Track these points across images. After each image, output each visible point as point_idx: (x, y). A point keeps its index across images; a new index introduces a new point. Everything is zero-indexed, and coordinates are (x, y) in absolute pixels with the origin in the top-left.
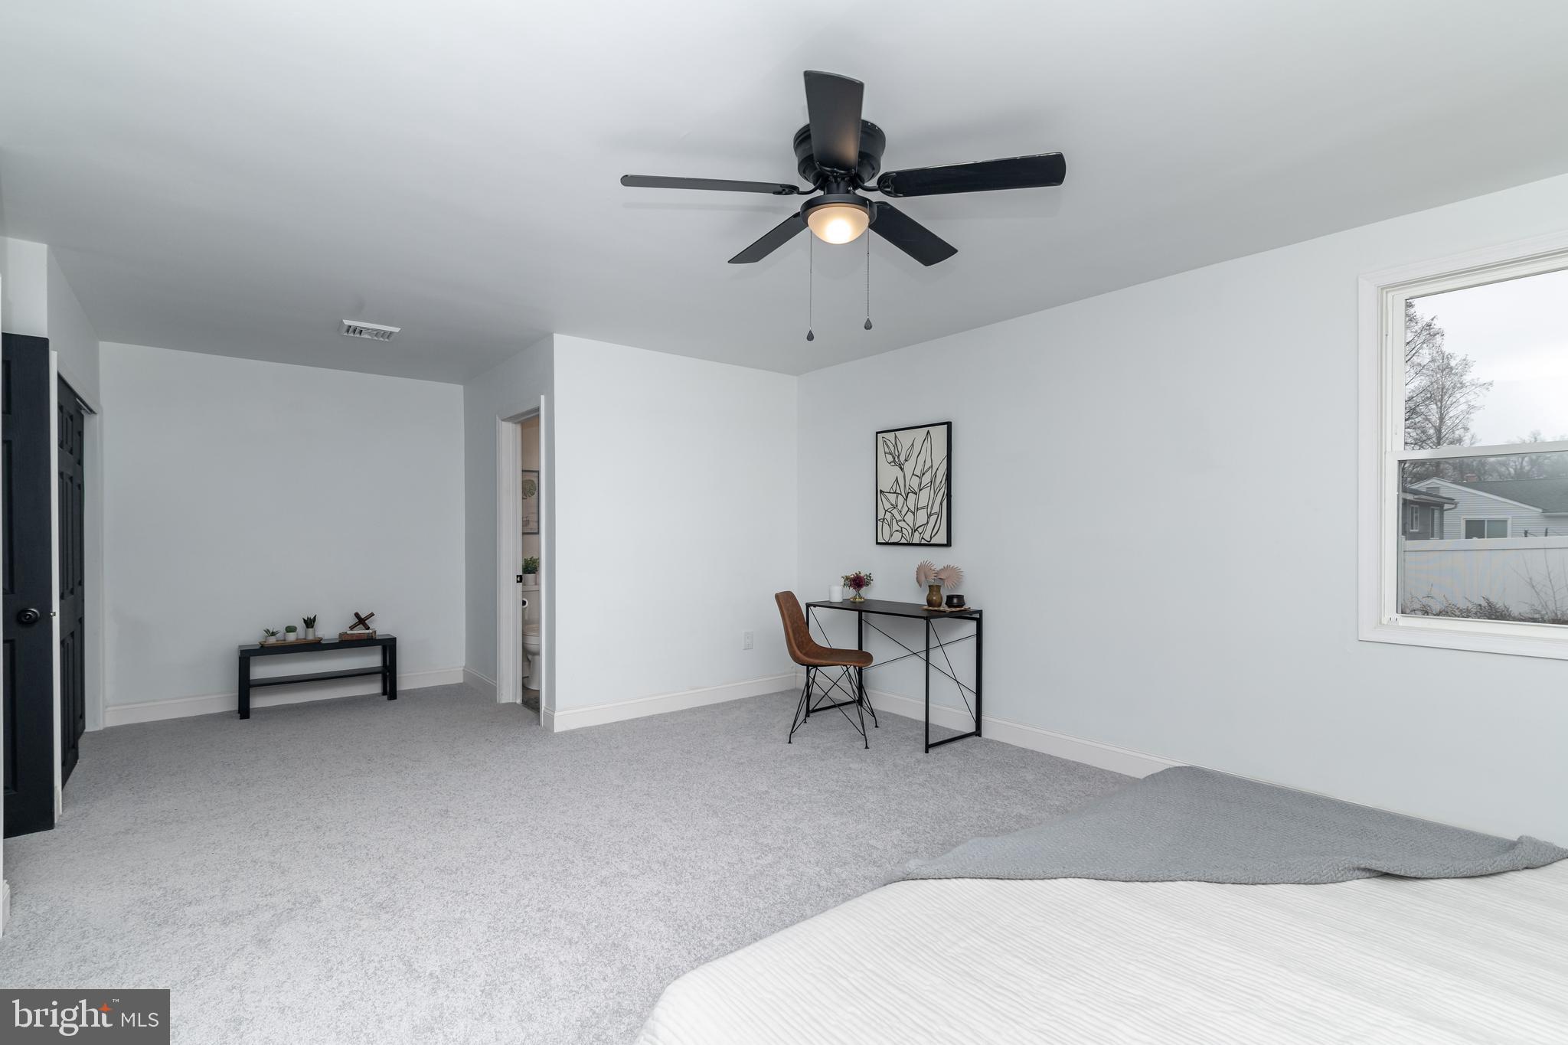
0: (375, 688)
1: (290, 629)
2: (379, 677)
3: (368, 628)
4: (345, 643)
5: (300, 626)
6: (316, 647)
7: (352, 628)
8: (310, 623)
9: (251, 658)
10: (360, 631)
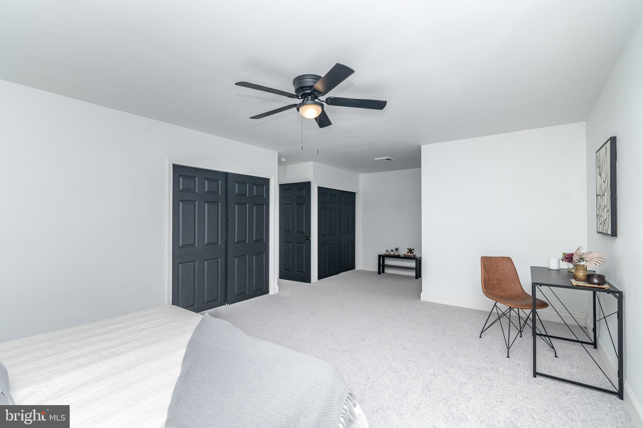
0: (413, 274)
1: (392, 251)
2: (415, 271)
3: (413, 253)
4: (405, 258)
5: (395, 250)
6: (398, 257)
7: (408, 253)
8: (397, 250)
9: (385, 258)
10: (409, 254)
